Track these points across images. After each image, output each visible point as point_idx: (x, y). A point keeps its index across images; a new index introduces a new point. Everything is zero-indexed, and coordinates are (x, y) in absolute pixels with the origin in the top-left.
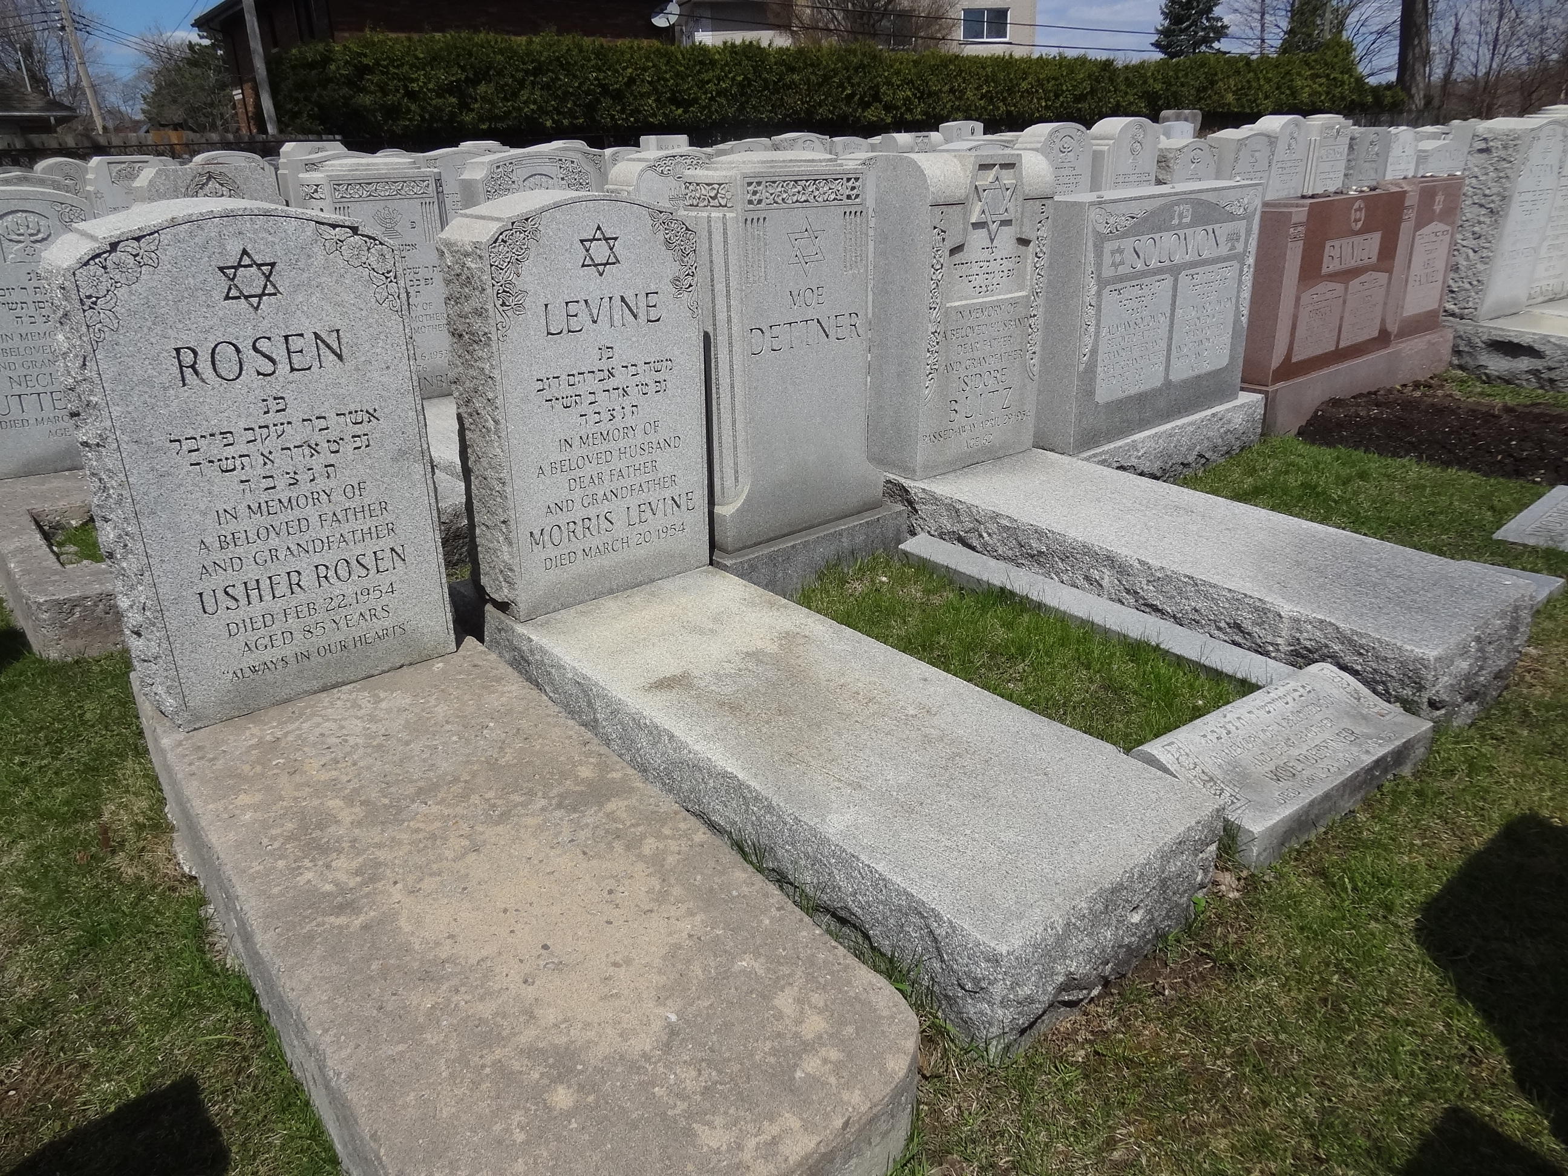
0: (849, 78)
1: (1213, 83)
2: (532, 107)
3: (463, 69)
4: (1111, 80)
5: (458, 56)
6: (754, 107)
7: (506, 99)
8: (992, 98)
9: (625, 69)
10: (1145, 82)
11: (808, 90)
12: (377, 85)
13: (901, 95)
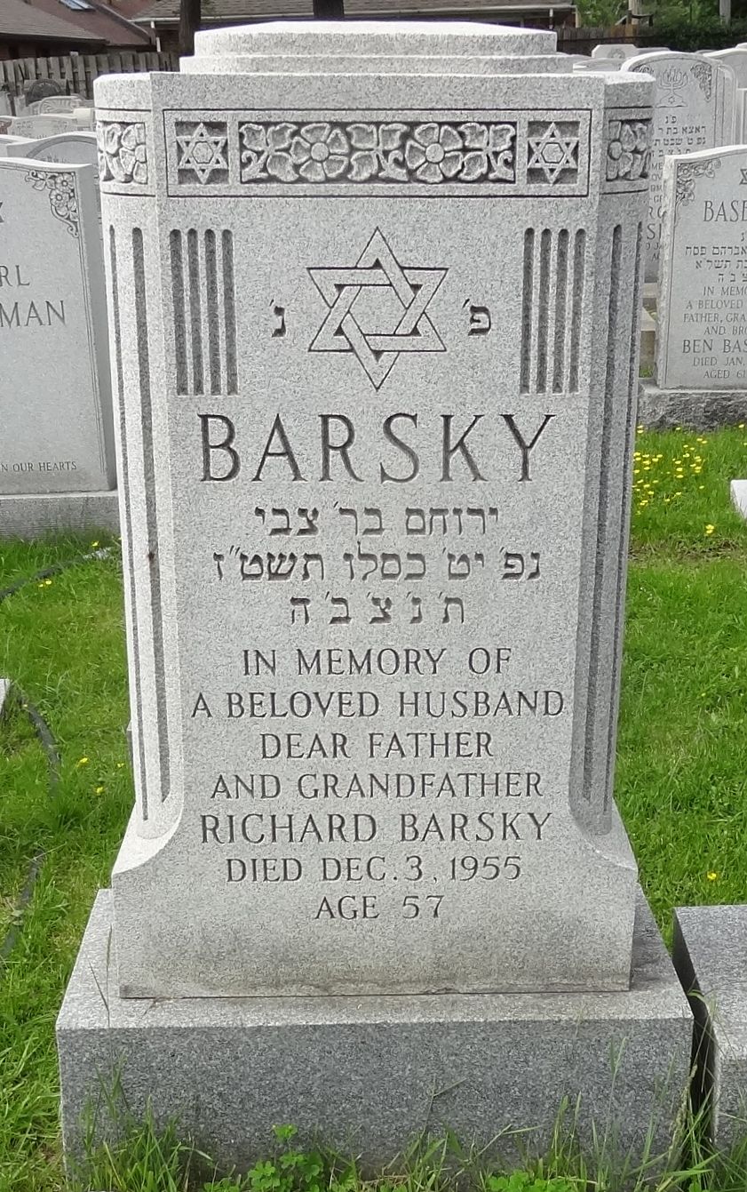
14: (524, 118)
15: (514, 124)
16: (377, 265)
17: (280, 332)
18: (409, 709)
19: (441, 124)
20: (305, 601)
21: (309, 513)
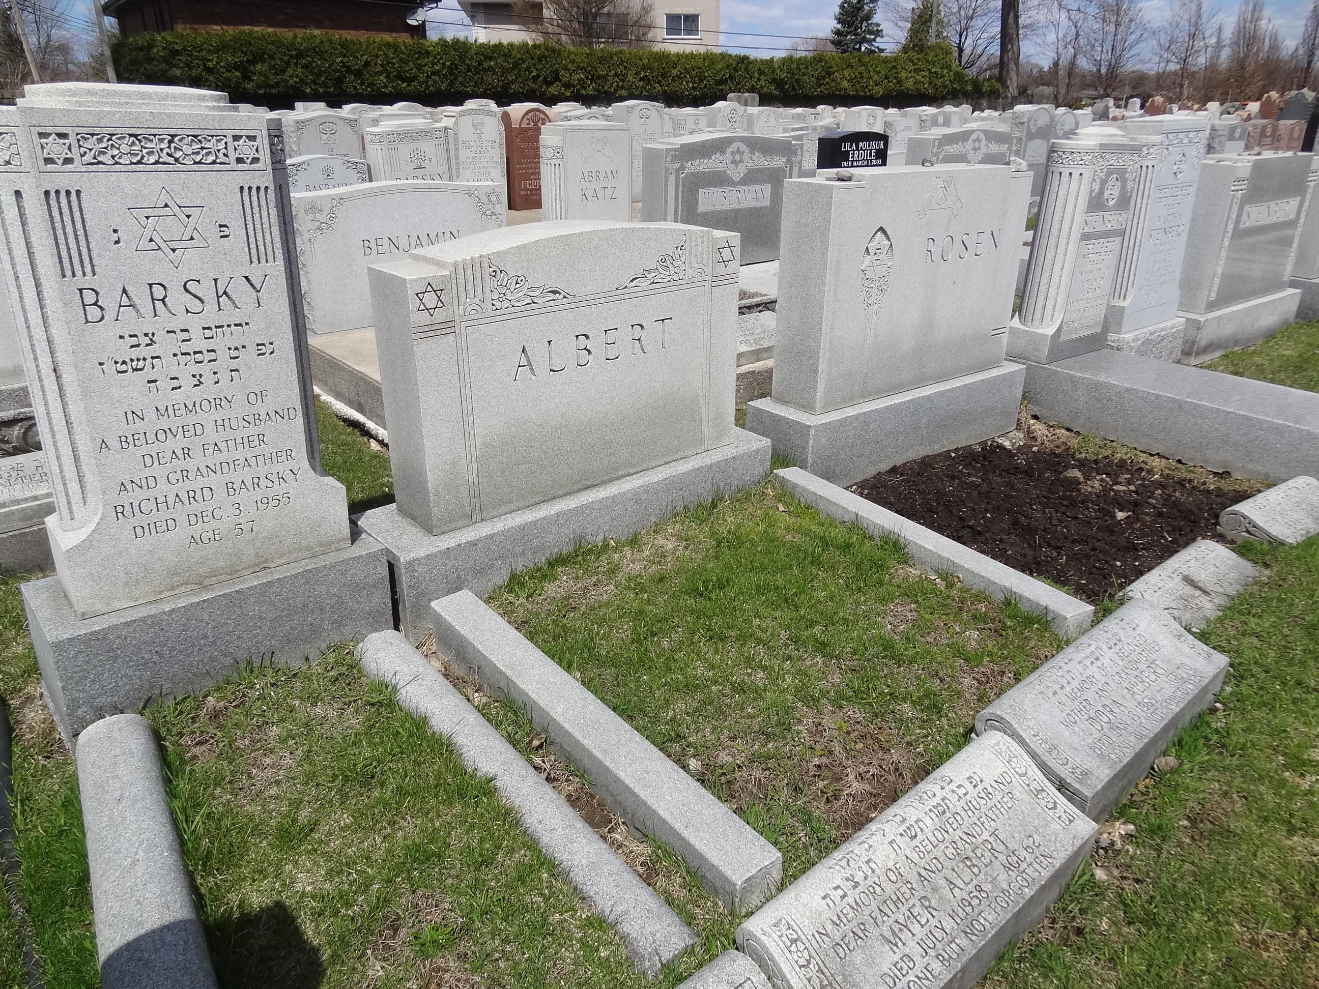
0: (534, 65)
1: (829, 74)
3: (245, 53)
4: (746, 69)
7: (276, 74)
10: (773, 72)
11: (502, 72)
13: (576, 77)
14: (230, 134)
15: (225, 136)
16: (166, 206)
17: (117, 242)
18: (220, 429)
19: (188, 136)
20: (155, 381)
21: (150, 335)
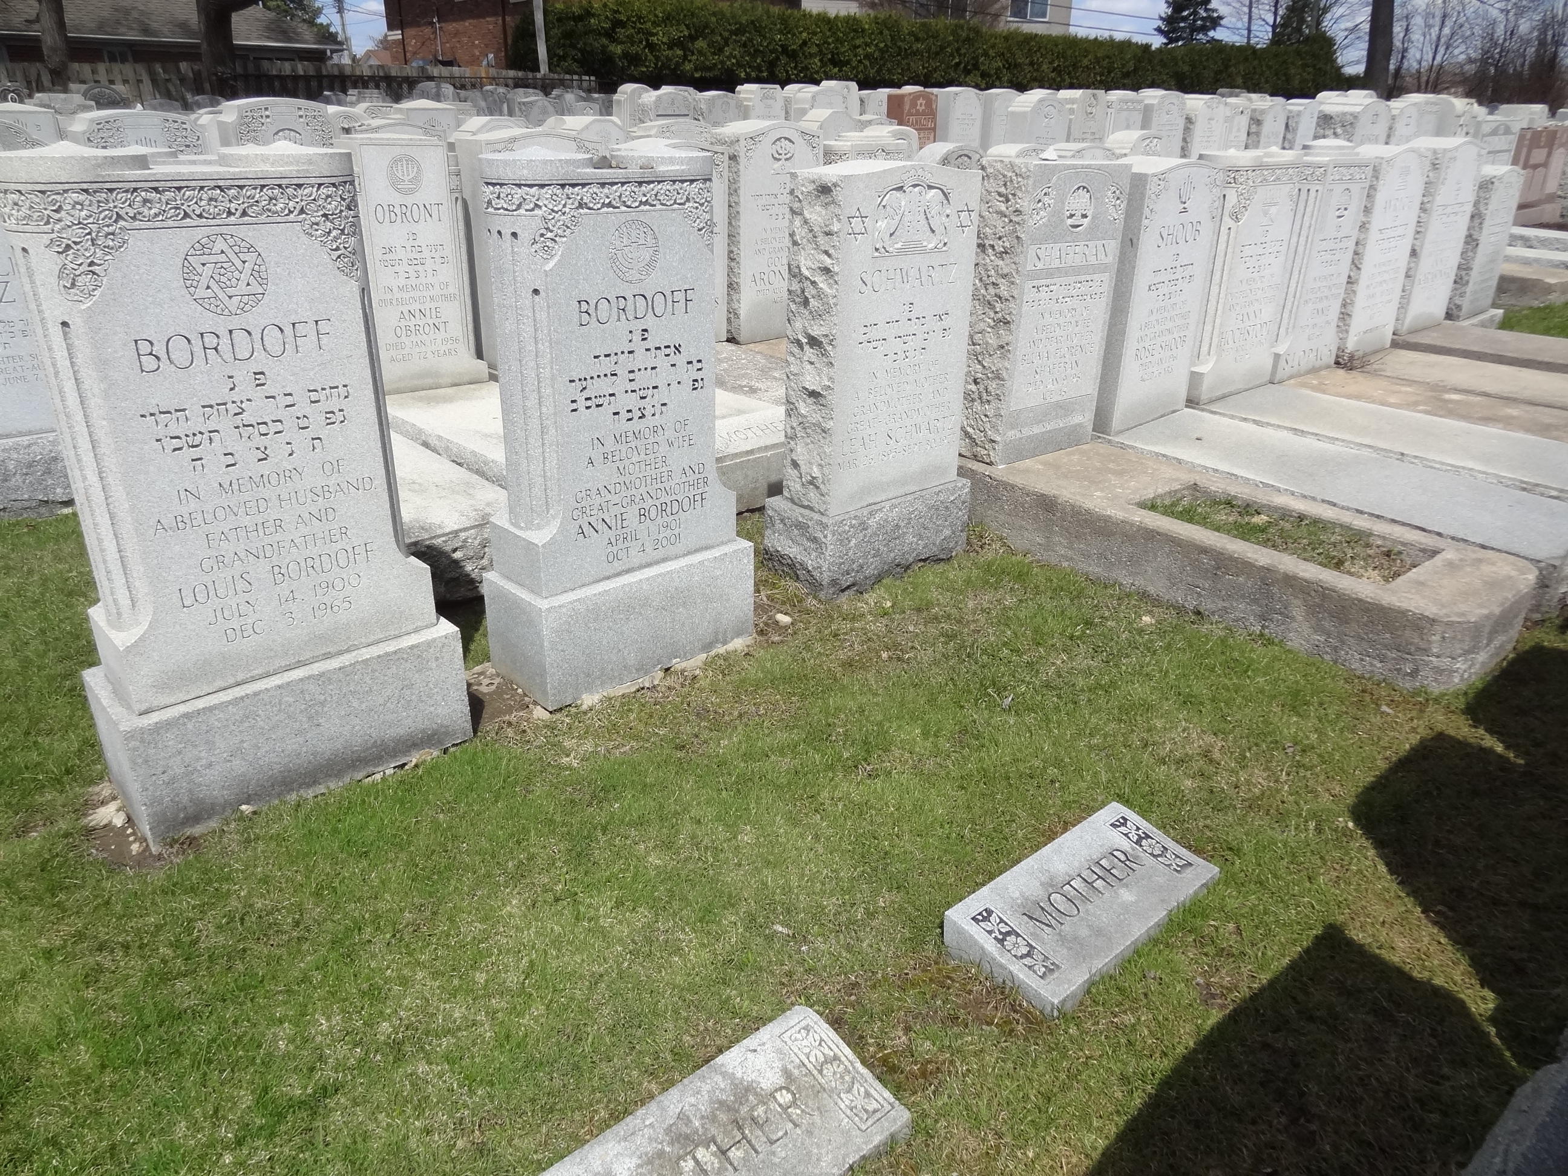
0: (958, 50)
1: (1227, 67)
2: (734, 61)
4: (1150, 61)
5: (685, 16)
6: (889, 70)
7: (714, 54)
8: (1060, 71)
9: (801, 33)
10: (1176, 64)
11: (929, 57)
12: (627, 37)
13: (995, 65)
